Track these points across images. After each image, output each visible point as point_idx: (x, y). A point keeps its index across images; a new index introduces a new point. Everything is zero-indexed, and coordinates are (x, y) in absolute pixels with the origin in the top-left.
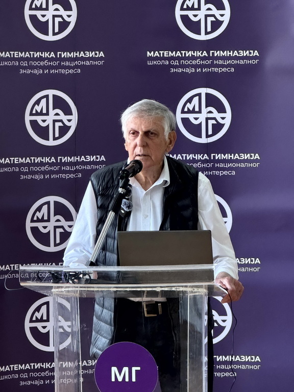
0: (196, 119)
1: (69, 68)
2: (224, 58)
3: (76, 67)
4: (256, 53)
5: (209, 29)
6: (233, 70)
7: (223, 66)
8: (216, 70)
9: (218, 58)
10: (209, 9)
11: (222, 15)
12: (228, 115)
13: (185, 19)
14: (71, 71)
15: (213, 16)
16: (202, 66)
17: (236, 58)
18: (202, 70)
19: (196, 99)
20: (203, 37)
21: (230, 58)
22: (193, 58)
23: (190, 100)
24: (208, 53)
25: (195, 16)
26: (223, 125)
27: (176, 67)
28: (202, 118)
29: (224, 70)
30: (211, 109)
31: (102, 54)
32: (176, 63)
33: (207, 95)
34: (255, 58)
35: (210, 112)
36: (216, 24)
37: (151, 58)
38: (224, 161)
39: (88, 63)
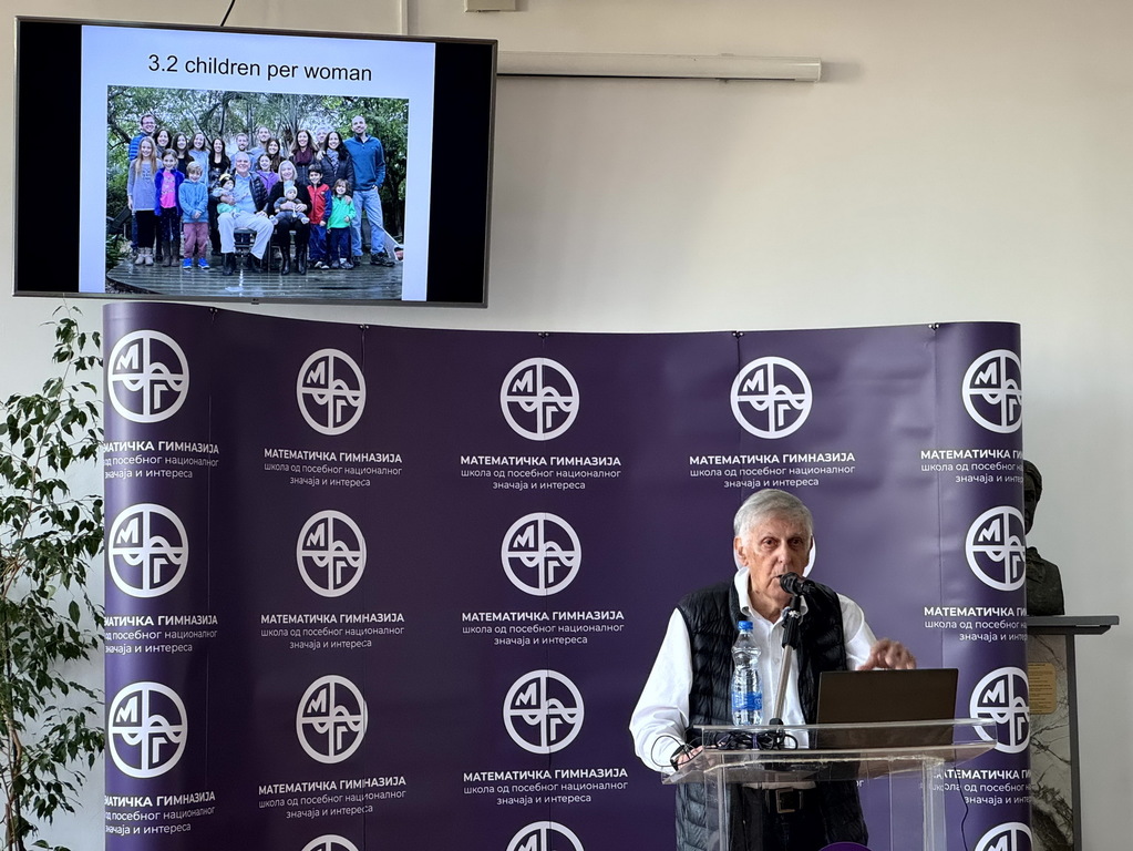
0: (531, 559)
1: (355, 477)
2: (570, 468)
3: (365, 476)
4: (617, 461)
5: (549, 425)
6: (583, 486)
7: (569, 480)
8: (559, 485)
9: (563, 468)
10: (549, 394)
11: (567, 404)
12: (577, 553)
13: (514, 407)
14: (358, 483)
15: (555, 404)
16: (540, 480)
17: (588, 468)
18: (539, 485)
19: (530, 529)
20: (540, 436)
21: (579, 468)
22: (526, 467)
23: (521, 531)
24: (548, 461)
25: (529, 404)
26: (569, 569)
27: (501, 480)
28: (539, 557)
29: (571, 486)
30: (552, 544)
31: (399, 459)
32: (501, 474)
33: (547, 523)
34: (616, 468)
35: (551, 549)
36: (560, 417)
37: (467, 467)
38: (572, 623)
39: (380, 472)
